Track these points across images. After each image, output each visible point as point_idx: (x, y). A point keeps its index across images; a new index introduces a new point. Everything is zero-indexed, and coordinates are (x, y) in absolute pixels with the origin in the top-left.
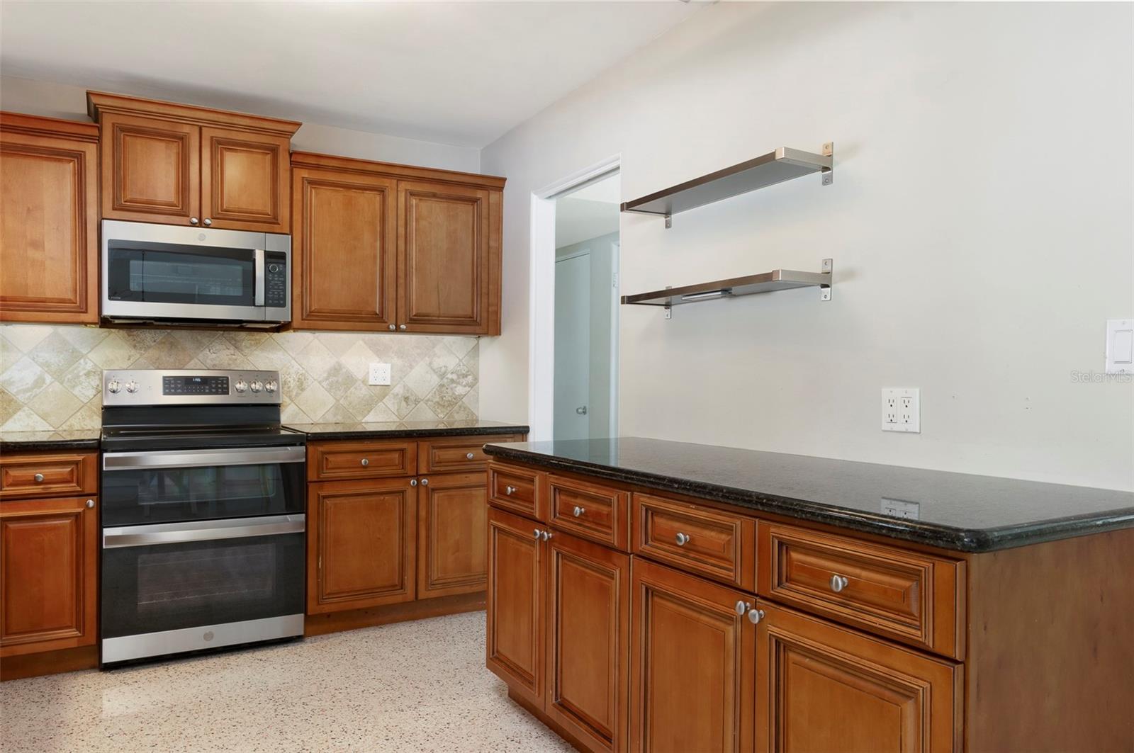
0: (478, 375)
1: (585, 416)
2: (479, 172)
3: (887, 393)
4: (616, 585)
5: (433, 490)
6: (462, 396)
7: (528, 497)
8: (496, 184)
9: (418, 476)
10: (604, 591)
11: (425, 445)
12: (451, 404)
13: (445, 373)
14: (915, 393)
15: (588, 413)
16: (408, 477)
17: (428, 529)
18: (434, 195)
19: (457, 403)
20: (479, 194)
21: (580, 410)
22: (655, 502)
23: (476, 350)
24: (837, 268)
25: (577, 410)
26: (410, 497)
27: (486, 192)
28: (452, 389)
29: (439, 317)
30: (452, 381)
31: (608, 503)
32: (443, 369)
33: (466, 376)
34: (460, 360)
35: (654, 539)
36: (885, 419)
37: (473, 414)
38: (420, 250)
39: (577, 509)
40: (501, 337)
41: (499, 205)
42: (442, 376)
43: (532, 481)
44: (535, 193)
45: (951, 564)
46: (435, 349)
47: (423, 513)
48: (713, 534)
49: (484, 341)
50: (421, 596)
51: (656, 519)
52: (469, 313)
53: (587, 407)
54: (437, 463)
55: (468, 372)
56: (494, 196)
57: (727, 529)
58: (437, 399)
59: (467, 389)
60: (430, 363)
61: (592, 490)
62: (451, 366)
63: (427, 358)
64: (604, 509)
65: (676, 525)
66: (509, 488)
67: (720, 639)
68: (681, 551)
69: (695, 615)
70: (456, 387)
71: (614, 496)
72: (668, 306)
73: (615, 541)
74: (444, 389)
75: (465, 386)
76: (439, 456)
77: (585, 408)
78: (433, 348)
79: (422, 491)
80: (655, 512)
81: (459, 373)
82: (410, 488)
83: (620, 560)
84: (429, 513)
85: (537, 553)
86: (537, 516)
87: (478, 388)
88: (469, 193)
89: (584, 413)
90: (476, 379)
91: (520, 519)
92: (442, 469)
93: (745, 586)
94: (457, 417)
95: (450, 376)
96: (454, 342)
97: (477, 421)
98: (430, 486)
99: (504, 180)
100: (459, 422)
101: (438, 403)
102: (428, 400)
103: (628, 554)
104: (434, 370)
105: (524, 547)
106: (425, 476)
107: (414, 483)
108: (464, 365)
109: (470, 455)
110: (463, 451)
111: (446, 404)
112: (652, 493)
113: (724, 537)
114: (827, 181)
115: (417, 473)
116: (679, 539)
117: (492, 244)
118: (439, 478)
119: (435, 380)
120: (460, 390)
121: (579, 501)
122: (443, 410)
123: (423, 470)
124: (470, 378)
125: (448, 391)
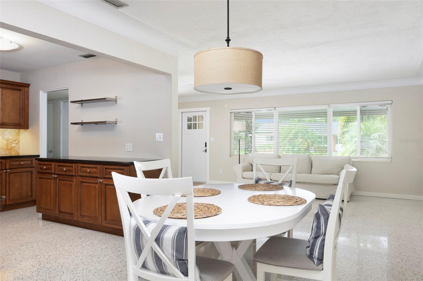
0: (19, 140)
1: (52, 153)
2: (19, 82)
3: (127, 144)
4: (74, 183)
5: (11, 173)
6: (14, 147)
7: (50, 169)
8: (28, 86)
9: (6, 169)
10: (71, 185)
11: (8, 161)
12: (11, 149)
13: (8, 140)
14: (131, 144)
15: (52, 152)
16: (3, 170)
17: (9, 185)
18: (7, 88)
19: (12, 149)
20: (22, 88)
21: (50, 151)
22: (82, 165)
23: (19, 132)
24: (118, 121)
25: (49, 151)
26: (4, 175)
27: (23, 88)
28: (11, 145)
29: (9, 123)
30: (11, 142)
31: (72, 167)
32: (8, 139)
33: (16, 141)
34: (14, 136)
35: (82, 172)
36: (127, 149)
37: (18, 152)
38: (3, 104)
39: (64, 169)
40: (29, 129)
41: (28, 91)
42: (8, 141)
43: (51, 165)
44: (41, 91)
45: (128, 167)
46: (5, 133)
47: (8, 180)
48: (94, 169)
49: (22, 131)
50: (7, 204)
51: (83, 168)
52: (19, 122)
53: (52, 150)
54: (12, 165)
55: (16, 139)
56: (26, 89)
57: (97, 168)
58: (6, 148)
59: (16, 145)
60: (3, 137)
61: (68, 165)
62: (10, 138)
63: (2, 135)
64: (71, 168)
65: (87, 169)
66: (44, 167)
67: (95, 187)
68: (88, 173)
69: (90, 184)
70: (12, 144)
71: (74, 165)
72: (82, 125)
73: (74, 174)
74: (8, 145)
75: (15, 144)
76: (12, 164)
77: (51, 151)
78: (5, 132)
79: (7, 174)
80: (82, 167)
81: (13, 140)
82: (3, 173)
83: (75, 178)
84: (9, 180)
85: (52, 181)
86: (53, 172)
87: (19, 145)
88: (19, 88)
89: (51, 152)
90: (19, 142)
91: (47, 174)
92: (13, 167)
93: (100, 177)
94: (12, 153)
95: (10, 141)
96: (11, 131)
97: (19, 154)
98: (10, 172)
99: (30, 84)
100: (13, 154)
101: (6, 149)
102: (3, 148)
103: (76, 176)
104: (5, 139)
105: (49, 180)
106: (8, 169)
107: (5, 171)
108: (15, 138)
109: (22, 163)
110: (20, 162)
111: (9, 149)
112: (82, 163)
113: (96, 169)
114: (116, 103)
115: (6, 168)
116: (88, 171)
117: (26, 103)
118: (12, 170)
119: (5, 142)
120: (13, 145)
121: (64, 167)
122: (8, 151)
123: (8, 168)
124: (17, 142)
125: (10, 145)
